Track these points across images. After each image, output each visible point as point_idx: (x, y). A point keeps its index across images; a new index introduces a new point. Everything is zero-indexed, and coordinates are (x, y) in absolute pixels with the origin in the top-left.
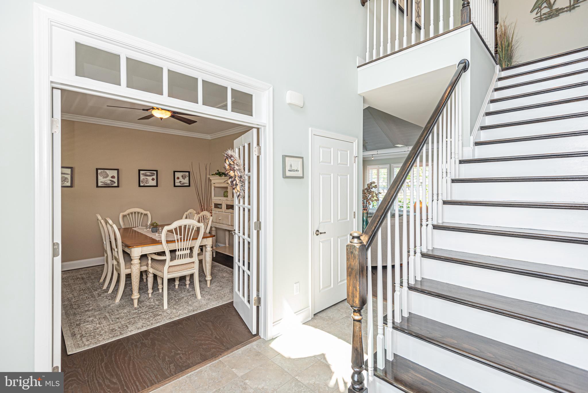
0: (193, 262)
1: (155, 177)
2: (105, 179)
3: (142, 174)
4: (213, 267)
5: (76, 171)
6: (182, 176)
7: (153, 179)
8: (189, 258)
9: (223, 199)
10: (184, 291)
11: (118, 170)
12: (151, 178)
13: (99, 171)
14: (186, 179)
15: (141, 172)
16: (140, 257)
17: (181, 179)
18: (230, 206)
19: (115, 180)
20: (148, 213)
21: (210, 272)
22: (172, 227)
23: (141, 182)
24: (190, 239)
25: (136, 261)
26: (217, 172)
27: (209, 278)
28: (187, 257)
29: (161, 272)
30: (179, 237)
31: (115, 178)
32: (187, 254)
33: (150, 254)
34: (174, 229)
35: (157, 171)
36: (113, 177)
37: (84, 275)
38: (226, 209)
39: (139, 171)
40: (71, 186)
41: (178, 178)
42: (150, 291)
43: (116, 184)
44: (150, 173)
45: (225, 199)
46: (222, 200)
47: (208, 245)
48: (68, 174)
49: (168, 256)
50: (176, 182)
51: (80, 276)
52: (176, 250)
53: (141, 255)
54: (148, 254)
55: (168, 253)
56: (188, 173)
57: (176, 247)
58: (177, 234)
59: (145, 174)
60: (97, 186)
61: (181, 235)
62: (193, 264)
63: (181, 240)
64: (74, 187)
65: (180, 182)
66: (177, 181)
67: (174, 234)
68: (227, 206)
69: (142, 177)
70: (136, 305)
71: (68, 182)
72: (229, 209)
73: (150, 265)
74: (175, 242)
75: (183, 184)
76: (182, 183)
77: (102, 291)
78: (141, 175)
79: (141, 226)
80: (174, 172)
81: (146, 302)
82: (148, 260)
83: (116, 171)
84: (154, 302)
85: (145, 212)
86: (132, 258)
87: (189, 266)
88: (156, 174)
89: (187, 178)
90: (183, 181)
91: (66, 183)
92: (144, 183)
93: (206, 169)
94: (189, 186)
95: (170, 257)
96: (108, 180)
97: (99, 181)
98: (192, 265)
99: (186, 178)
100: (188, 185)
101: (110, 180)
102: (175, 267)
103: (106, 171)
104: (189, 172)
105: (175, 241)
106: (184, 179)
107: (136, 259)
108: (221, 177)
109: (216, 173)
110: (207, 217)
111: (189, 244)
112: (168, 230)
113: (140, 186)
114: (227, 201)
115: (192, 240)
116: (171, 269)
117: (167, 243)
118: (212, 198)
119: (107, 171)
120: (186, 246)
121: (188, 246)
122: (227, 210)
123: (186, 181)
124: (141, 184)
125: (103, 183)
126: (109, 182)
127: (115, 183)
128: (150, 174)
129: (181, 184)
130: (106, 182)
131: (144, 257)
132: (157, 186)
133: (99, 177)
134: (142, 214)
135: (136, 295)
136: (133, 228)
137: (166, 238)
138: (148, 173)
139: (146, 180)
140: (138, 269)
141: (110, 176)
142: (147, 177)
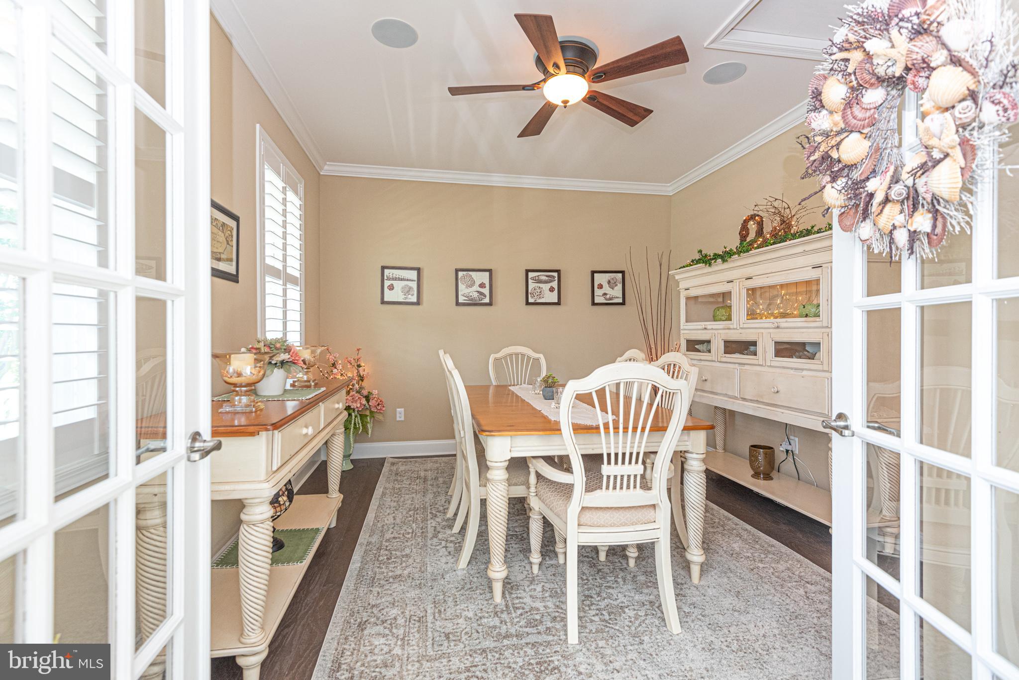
0: (654, 506)
1: (555, 284)
2: (470, 290)
3: (531, 278)
4: (709, 522)
5: (425, 274)
6: (609, 282)
7: (552, 290)
8: (641, 492)
9: (714, 327)
10: (624, 580)
11: (490, 271)
12: (548, 286)
13: (460, 274)
14: (616, 288)
15: (531, 275)
16: (507, 463)
17: (606, 289)
18: (734, 346)
19: (486, 291)
20: (541, 356)
21: (700, 538)
22: (590, 384)
23: (529, 295)
24: (643, 429)
25: (498, 474)
26: (697, 257)
27: (696, 555)
28: (635, 487)
29: (561, 519)
30: (610, 418)
31: (485, 287)
32: (635, 476)
33: (532, 459)
34: (596, 391)
35: (558, 271)
36: (482, 285)
37: (430, 472)
38: (725, 353)
39: (527, 271)
40: (418, 303)
41: (601, 286)
42: (536, 558)
43: (487, 300)
44: (547, 276)
45: (721, 327)
46: (712, 329)
47: (692, 453)
48: (412, 281)
49: (578, 476)
50: (595, 294)
51: (422, 474)
52: (601, 455)
53: (510, 458)
54: (529, 457)
55: (577, 464)
56: (620, 275)
57: (602, 448)
58: (604, 409)
59: (537, 278)
60: (458, 304)
61: (615, 413)
62: (652, 511)
63: (616, 428)
64: (422, 304)
65: (605, 294)
66: (598, 292)
67: (594, 407)
68: (725, 347)
69: (532, 285)
70: (498, 598)
71: (413, 295)
72: (734, 353)
73: (533, 489)
74: (599, 433)
75: (610, 299)
76: (608, 296)
77: (444, 523)
78: (530, 281)
79: (528, 384)
80: (593, 273)
81: (524, 591)
82: (529, 473)
83: (487, 274)
84: (543, 599)
85: (536, 355)
86: (489, 463)
87: (639, 515)
88: (556, 279)
89: (620, 286)
90: (611, 292)
91: (410, 296)
92: (536, 297)
93: (661, 265)
94: (623, 303)
95: (585, 479)
96: (473, 292)
97: (460, 293)
98: (650, 513)
99: (616, 285)
100: (620, 301)
101: (478, 292)
102: (600, 514)
103: (471, 273)
104: (623, 272)
105: (597, 428)
106: (613, 289)
107: (498, 468)
108: (710, 265)
109: (693, 261)
110: (680, 367)
111: (640, 443)
112: (577, 394)
113: (528, 303)
114: (727, 331)
115: (651, 430)
116: (588, 517)
117: (574, 433)
118: (682, 328)
119: (473, 274)
120: (632, 447)
121: (639, 447)
122: (727, 355)
123: (617, 292)
124: (531, 300)
125: (467, 297)
126: (476, 295)
127: (485, 296)
128: (547, 278)
129: (606, 299)
130: (471, 294)
131: (518, 465)
132: (558, 303)
133: (461, 286)
134: (529, 358)
135: (498, 571)
136: (510, 386)
137: (572, 419)
138: (543, 276)
139: (539, 291)
140: (502, 498)
141: (478, 283)
142: (541, 285)
